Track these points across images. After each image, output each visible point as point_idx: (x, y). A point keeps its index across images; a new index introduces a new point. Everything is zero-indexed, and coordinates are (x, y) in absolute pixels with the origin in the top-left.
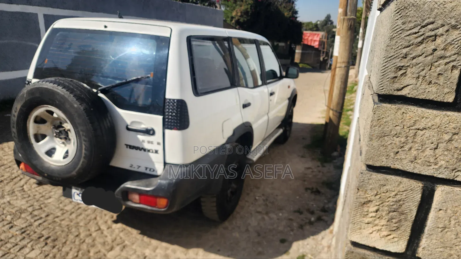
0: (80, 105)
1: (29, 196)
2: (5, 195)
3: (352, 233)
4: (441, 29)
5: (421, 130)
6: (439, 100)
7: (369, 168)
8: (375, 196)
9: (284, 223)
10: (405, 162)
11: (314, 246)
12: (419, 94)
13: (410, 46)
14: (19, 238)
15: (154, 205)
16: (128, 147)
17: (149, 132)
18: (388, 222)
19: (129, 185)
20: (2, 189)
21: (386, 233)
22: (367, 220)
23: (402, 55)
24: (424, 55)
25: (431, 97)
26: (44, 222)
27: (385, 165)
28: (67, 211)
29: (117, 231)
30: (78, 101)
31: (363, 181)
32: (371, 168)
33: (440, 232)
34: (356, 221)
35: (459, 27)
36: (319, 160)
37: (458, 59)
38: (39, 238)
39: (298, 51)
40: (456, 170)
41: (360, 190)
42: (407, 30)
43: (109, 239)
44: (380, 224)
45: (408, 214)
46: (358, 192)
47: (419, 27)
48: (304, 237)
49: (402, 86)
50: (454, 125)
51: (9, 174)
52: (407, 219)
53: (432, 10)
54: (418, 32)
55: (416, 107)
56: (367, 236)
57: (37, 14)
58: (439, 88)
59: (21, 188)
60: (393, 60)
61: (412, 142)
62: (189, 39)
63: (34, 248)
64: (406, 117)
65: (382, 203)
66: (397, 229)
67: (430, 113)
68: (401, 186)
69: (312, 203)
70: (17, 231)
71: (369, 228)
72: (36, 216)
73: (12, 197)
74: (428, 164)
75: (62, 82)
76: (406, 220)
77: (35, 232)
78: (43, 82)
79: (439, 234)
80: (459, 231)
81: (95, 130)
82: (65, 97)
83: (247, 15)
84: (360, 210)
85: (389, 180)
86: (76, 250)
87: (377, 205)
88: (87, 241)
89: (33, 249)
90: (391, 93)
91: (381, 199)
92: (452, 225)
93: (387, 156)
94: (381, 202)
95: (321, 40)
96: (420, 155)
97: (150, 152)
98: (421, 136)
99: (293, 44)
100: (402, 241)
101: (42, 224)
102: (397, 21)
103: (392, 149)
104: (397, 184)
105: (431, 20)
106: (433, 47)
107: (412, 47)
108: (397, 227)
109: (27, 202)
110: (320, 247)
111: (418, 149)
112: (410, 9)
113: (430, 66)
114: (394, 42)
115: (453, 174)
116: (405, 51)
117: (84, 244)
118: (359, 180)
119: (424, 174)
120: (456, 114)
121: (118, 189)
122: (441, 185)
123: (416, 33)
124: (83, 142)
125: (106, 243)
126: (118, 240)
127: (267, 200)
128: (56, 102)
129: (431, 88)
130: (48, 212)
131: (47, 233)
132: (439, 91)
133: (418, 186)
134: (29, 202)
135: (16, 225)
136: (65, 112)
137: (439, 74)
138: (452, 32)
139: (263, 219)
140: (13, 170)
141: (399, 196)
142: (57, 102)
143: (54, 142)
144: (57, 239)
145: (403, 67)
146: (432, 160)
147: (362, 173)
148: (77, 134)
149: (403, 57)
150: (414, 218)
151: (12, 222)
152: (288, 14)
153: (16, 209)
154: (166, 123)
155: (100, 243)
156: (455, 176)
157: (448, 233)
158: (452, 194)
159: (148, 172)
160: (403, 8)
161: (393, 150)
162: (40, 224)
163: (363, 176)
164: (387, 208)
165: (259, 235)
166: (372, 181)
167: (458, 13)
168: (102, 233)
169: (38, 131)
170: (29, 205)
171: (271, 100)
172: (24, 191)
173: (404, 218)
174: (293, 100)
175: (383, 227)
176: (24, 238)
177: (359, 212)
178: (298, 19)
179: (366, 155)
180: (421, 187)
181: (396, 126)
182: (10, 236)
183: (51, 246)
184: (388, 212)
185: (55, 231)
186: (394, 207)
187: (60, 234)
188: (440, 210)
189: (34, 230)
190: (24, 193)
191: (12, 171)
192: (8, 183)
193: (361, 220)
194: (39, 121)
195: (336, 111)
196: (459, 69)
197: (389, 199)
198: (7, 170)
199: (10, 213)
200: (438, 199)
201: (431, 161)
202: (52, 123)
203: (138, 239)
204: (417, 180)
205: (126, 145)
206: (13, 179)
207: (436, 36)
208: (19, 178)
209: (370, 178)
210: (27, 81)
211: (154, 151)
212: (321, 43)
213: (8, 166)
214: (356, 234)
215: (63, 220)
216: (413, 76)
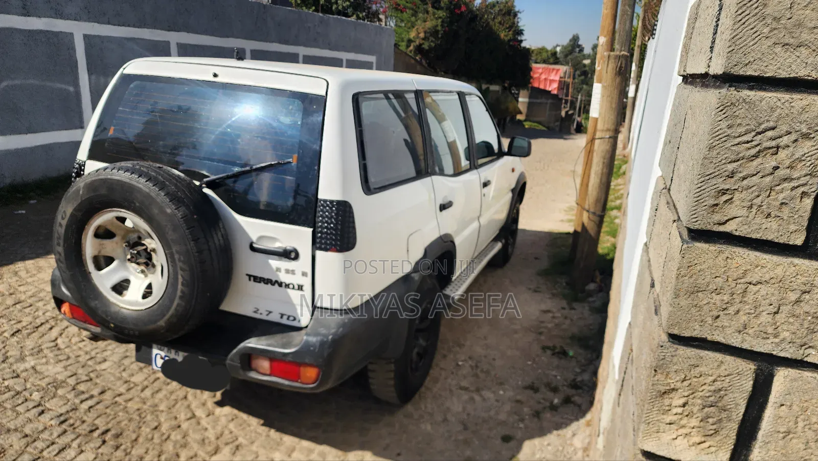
0: (176, 209)
1: (68, 358)
2: (26, 356)
3: (645, 438)
4: (785, 138)
5: (754, 285)
6: (781, 241)
7: (673, 339)
8: (683, 381)
9: (507, 407)
10: (729, 331)
11: (561, 448)
12: (752, 231)
13: (738, 160)
14: (57, 431)
15: (296, 377)
16: (252, 278)
17: (289, 254)
18: (702, 423)
19: (252, 343)
20: (20, 346)
21: (698, 439)
22: (668, 418)
23: (727, 173)
24: (760, 175)
25: (770, 237)
26: (98, 403)
27: (699, 336)
28: (136, 385)
29: (223, 420)
30: (173, 204)
31: (663, 359)
32: (676, 339)
33: (781, 440)
34: (651, 420)
35: (812, 136)
36: (565, 297)
37: (810, 182)
38: (91, 431)
39: (523, 100)
40: (806, 346)
41: (659, 371)
42: (735, 137)
43: (211, 434)
44: (688, 425)
45: (733, 410)
46: (655, 375)
47: (753, 134)
48: (542, 432)
49: (726, 218)
50: (803, 279)
51: (30, 319)
52: (731, 418)
53: (773, 110)
54: (752, 141)
55: (746, 250)
56: (668, 444)
57: (72, 34)
58: (782, 224)
59: (53, 344)
60: (713, 180)
61: (741, 302)
62: (356, 99)
63: (84, 448)
64: (732, 263)
65: (693, 393)
66: (716, 433)
67: (768, 260)
68: (723, 368)
69: (554, 373)
70: (52, 419)
71: (672, 431)
72: (83, 392)
73: (38, 358)
74: (765, 336)
75: (145, 170)
76: (729, 419)
77: (84, 422)
78: (113, 171)
79: (780, 442)
80: (810, 438)
81: (200, 252)
82: (151, 197)
83: (437, 38)
84: (657, 402)
85: (704, 358)
86: (156, 452)
87: (685, 397)
88: (172, 437)
89: (82, 451)
90: (709, 227)
91: (691, 387)
92: (799, 429)
93: (702, 321)
94: (691, 392)
95: (563, 80)
96: (752, 321)
97: (289, 288)
98: (755, 294)
99: (514, 88)
100: (724, 451)
101: (95, 408)
102: (719, 123)
103: (710, 311)
104: (716, 364)
105: (771, 124)
106: (774, 164)
107: (742, 161)
108: (715, 430)
109: (65, 368)
110: (571, 450)
111: (749, 313)
112: (740, 107)
113: (769, 191)
114: (715, 152)
115: (801, 352)
116: (730, 167)
117: (168, 442)
118: (656, 357)
119: (758, 350)
120: (807, 262)
121: (235, 351)
122: (784, 368)
123: (748, 142)
124: (180, 272)
125: (207, 441)
126: (227, 436)
127: (477, 366)
128: (135, 204)
129: (770, 224)
130: (104, 386)
131: (104, 423)
132: (781, 228)
133: (748, 368)
134: (69, 368)
135: (49, 410)
136: (149, 220)
137: (782, 204)
138: (803, 142)
139: (472, 399)
140: (37, 310)
141: (719, 383)
142: (137, 204)
143: (127, 269)
144: (121, 434)
145: (728, 190)
146: (770, 330)
147: (662, 346)
148: (170, 257)
149: (728, 176)
150: (742, 417)
151: (43, 403)
152: (505, 36)
153: (47, 380)
154: (318, 240)
155: (195, 441)
156: (805, 355)
157: (794, 441)
158: (800, 382)
159: (284, 321)
160: (729, 104)
161: (711, 313)
162: (91, 407)
163: (664, 351)
164: (699, 401)
165: (466, 428)
166: (678, 359)
167: (811, 115)
168: (199, 423)
169: (99, 252)
170: (69, 374)
171: (484, 195)
172: (59, 349)
173: (726, 416)
174: (519, 192)
175: (694, 430)
176: (65, 432)
177: (656, 406)
178: (524, 44)
179: (668, 319)
180: (753, 370)
181: (716, 278)
182: (41, 428)
183: (113, 446)
184: (701, 406)
185: (118, 419)
186: (711, 399)
187: (126, 425)
188: (783, 405)
189: (82, 418)
190: (59, 352)
191: (35, 312)
192: (29, 334)
193: (659, 418)
194: (104, 234)
195: (594, 213)
196: (813, 197)
197: (704, 387)
198: (27, 310)
199: (38, 387)
200: (779, 388)
201: (768, 332)
202: (123, 238)
203: (260, 434)
204: (748, 359)
205: (247, 275)
206: (37, 327)
207: (778, 147)
208: (48, 326)
209: (674, 354)
210: (77, 164)
211: (296, 287)
212: (563, 85)
213: (28, 305)
214: (651, 440)
215: (130, 400)
216: (743, 204)
